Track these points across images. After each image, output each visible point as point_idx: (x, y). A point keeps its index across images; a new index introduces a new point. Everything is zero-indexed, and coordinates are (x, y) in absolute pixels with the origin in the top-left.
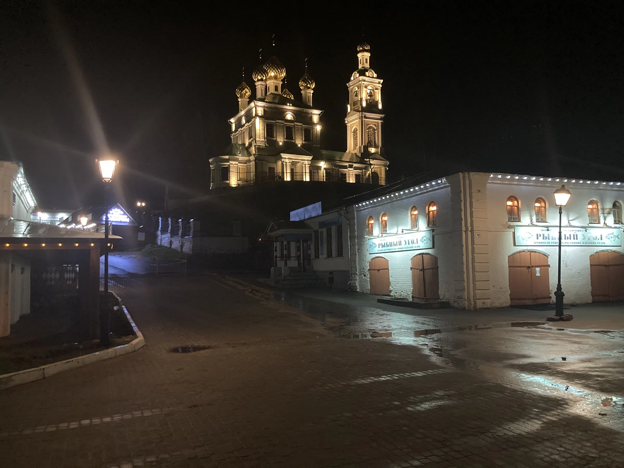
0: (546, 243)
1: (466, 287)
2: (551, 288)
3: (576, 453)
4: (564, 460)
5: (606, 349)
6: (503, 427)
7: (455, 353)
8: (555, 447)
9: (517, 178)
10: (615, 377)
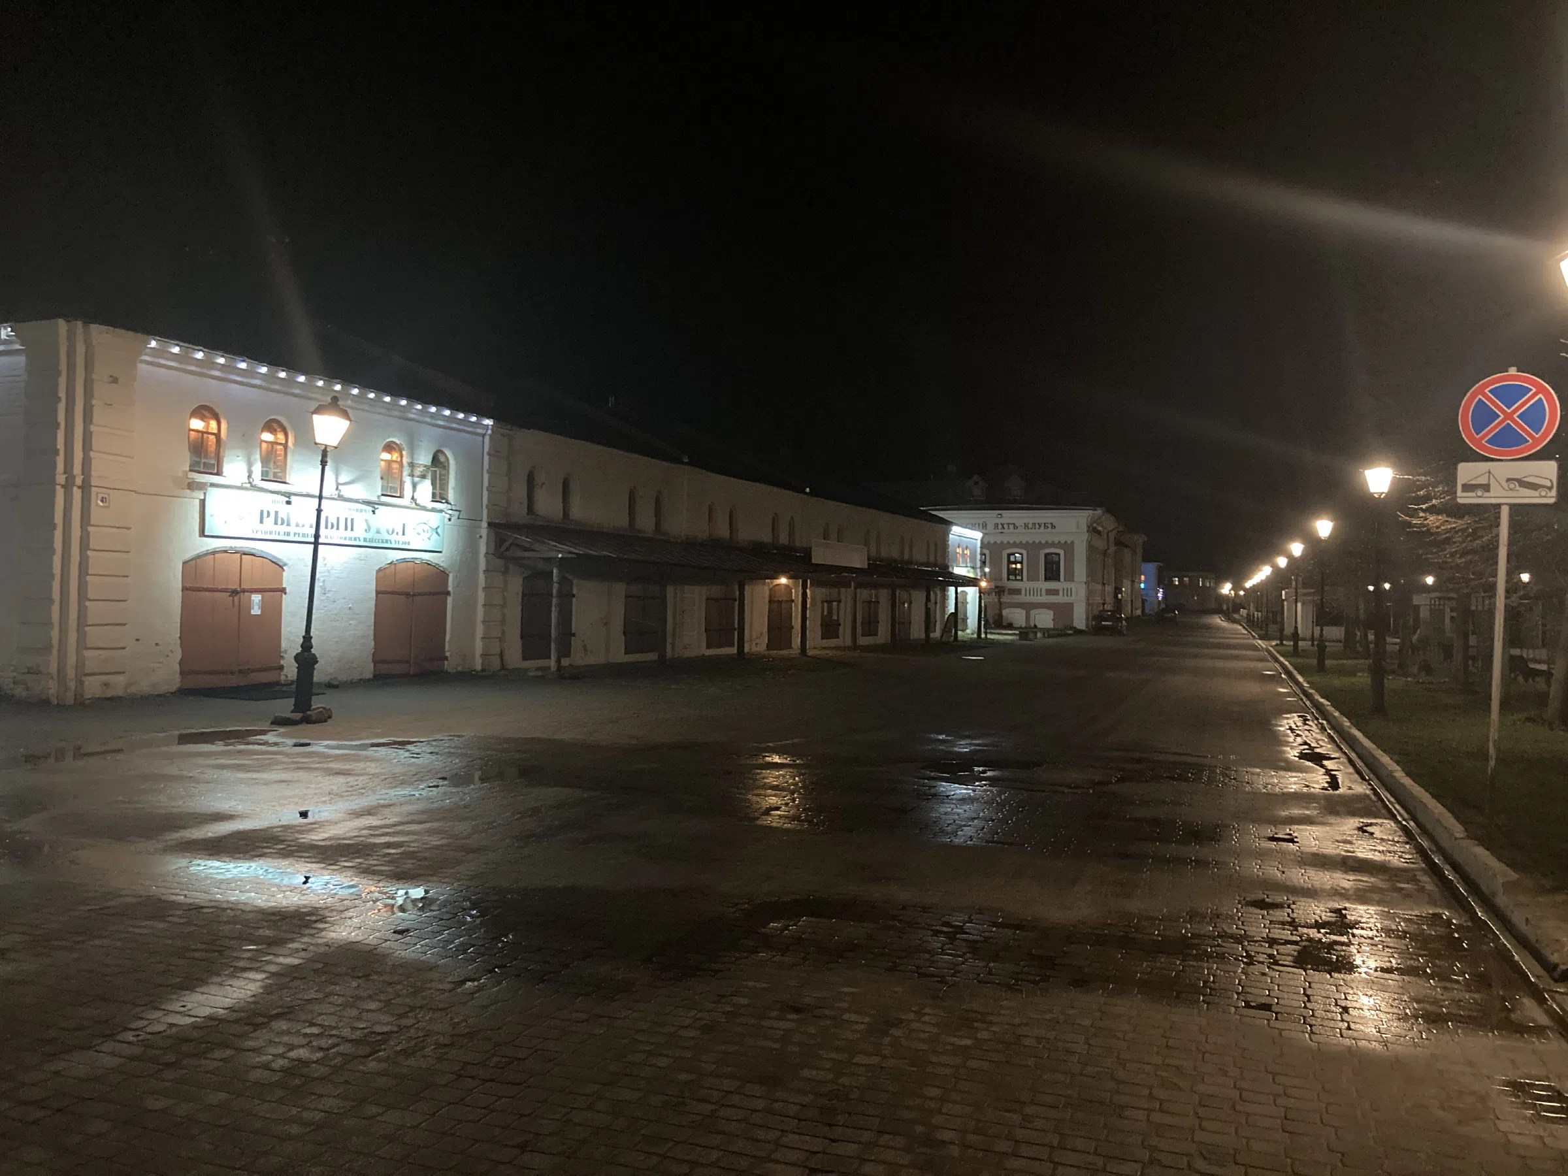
0: (282, 533)
1: (55, 642)
2: (284, 645)
3: (346, 1032)
4: (320, 1055)
5: (403, 783)
6: (163, 1007)
7: (16, 828)
8: (299, 1028)
9: (221, 361)
10: (424, 844)
